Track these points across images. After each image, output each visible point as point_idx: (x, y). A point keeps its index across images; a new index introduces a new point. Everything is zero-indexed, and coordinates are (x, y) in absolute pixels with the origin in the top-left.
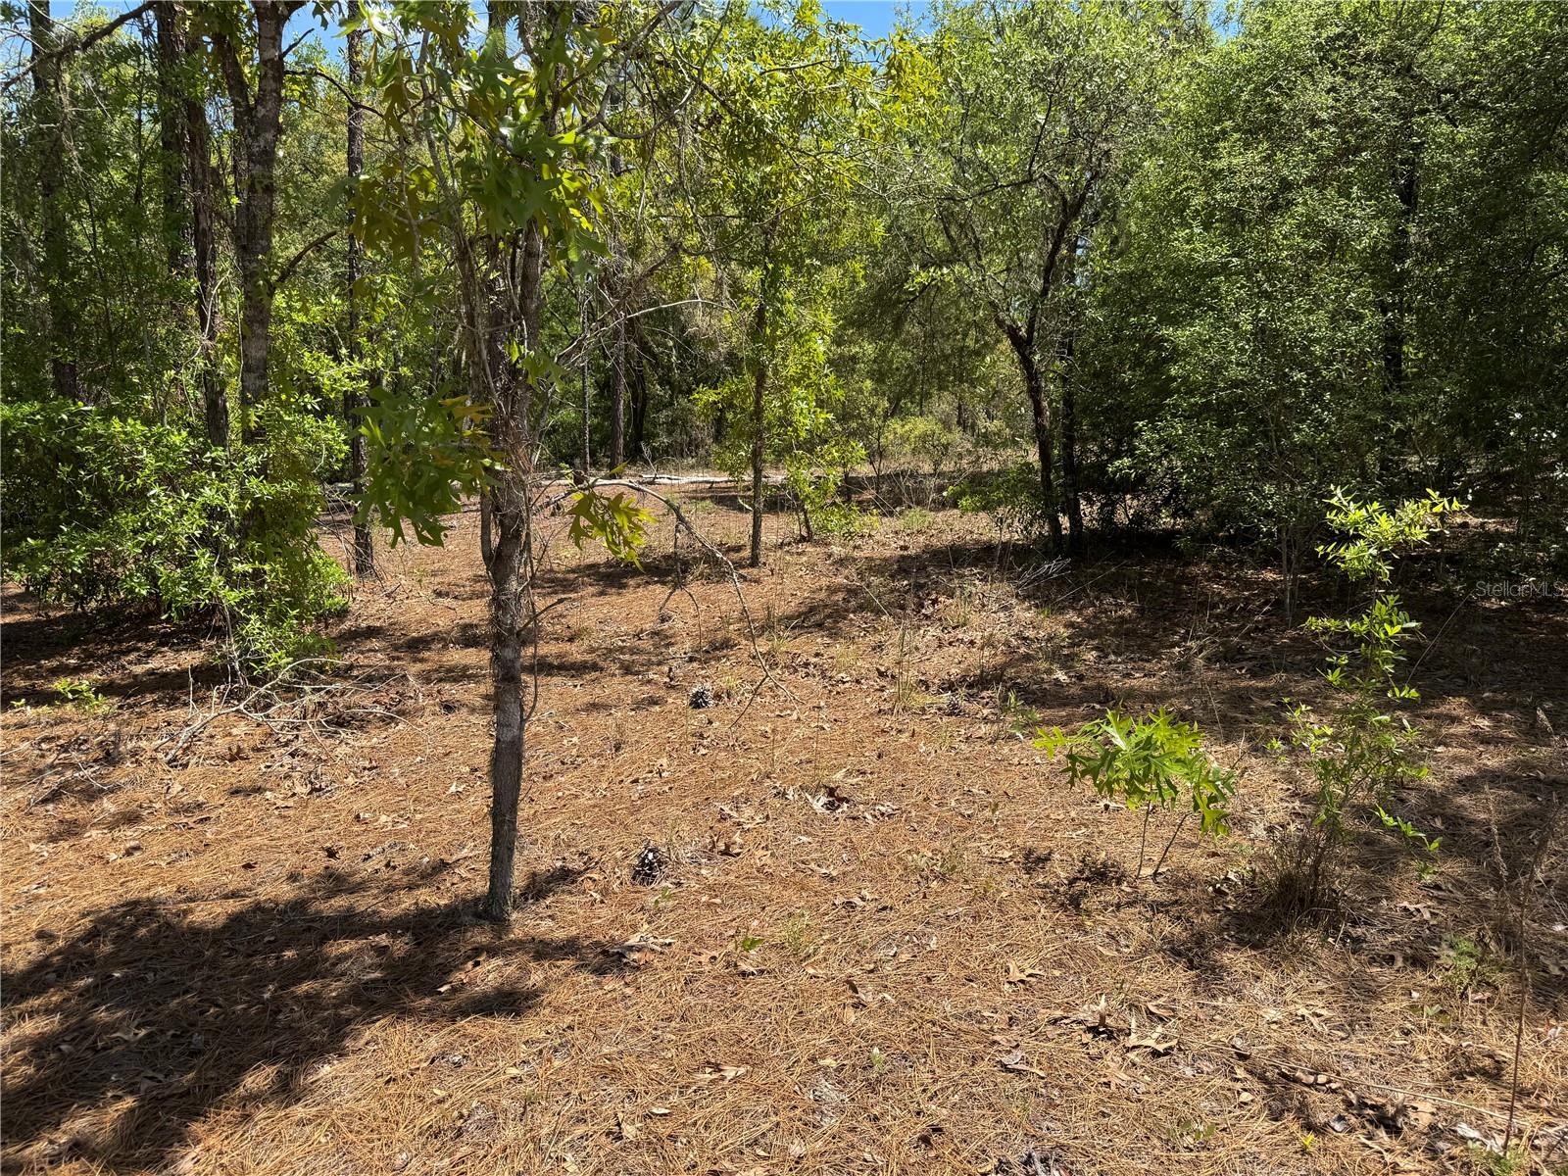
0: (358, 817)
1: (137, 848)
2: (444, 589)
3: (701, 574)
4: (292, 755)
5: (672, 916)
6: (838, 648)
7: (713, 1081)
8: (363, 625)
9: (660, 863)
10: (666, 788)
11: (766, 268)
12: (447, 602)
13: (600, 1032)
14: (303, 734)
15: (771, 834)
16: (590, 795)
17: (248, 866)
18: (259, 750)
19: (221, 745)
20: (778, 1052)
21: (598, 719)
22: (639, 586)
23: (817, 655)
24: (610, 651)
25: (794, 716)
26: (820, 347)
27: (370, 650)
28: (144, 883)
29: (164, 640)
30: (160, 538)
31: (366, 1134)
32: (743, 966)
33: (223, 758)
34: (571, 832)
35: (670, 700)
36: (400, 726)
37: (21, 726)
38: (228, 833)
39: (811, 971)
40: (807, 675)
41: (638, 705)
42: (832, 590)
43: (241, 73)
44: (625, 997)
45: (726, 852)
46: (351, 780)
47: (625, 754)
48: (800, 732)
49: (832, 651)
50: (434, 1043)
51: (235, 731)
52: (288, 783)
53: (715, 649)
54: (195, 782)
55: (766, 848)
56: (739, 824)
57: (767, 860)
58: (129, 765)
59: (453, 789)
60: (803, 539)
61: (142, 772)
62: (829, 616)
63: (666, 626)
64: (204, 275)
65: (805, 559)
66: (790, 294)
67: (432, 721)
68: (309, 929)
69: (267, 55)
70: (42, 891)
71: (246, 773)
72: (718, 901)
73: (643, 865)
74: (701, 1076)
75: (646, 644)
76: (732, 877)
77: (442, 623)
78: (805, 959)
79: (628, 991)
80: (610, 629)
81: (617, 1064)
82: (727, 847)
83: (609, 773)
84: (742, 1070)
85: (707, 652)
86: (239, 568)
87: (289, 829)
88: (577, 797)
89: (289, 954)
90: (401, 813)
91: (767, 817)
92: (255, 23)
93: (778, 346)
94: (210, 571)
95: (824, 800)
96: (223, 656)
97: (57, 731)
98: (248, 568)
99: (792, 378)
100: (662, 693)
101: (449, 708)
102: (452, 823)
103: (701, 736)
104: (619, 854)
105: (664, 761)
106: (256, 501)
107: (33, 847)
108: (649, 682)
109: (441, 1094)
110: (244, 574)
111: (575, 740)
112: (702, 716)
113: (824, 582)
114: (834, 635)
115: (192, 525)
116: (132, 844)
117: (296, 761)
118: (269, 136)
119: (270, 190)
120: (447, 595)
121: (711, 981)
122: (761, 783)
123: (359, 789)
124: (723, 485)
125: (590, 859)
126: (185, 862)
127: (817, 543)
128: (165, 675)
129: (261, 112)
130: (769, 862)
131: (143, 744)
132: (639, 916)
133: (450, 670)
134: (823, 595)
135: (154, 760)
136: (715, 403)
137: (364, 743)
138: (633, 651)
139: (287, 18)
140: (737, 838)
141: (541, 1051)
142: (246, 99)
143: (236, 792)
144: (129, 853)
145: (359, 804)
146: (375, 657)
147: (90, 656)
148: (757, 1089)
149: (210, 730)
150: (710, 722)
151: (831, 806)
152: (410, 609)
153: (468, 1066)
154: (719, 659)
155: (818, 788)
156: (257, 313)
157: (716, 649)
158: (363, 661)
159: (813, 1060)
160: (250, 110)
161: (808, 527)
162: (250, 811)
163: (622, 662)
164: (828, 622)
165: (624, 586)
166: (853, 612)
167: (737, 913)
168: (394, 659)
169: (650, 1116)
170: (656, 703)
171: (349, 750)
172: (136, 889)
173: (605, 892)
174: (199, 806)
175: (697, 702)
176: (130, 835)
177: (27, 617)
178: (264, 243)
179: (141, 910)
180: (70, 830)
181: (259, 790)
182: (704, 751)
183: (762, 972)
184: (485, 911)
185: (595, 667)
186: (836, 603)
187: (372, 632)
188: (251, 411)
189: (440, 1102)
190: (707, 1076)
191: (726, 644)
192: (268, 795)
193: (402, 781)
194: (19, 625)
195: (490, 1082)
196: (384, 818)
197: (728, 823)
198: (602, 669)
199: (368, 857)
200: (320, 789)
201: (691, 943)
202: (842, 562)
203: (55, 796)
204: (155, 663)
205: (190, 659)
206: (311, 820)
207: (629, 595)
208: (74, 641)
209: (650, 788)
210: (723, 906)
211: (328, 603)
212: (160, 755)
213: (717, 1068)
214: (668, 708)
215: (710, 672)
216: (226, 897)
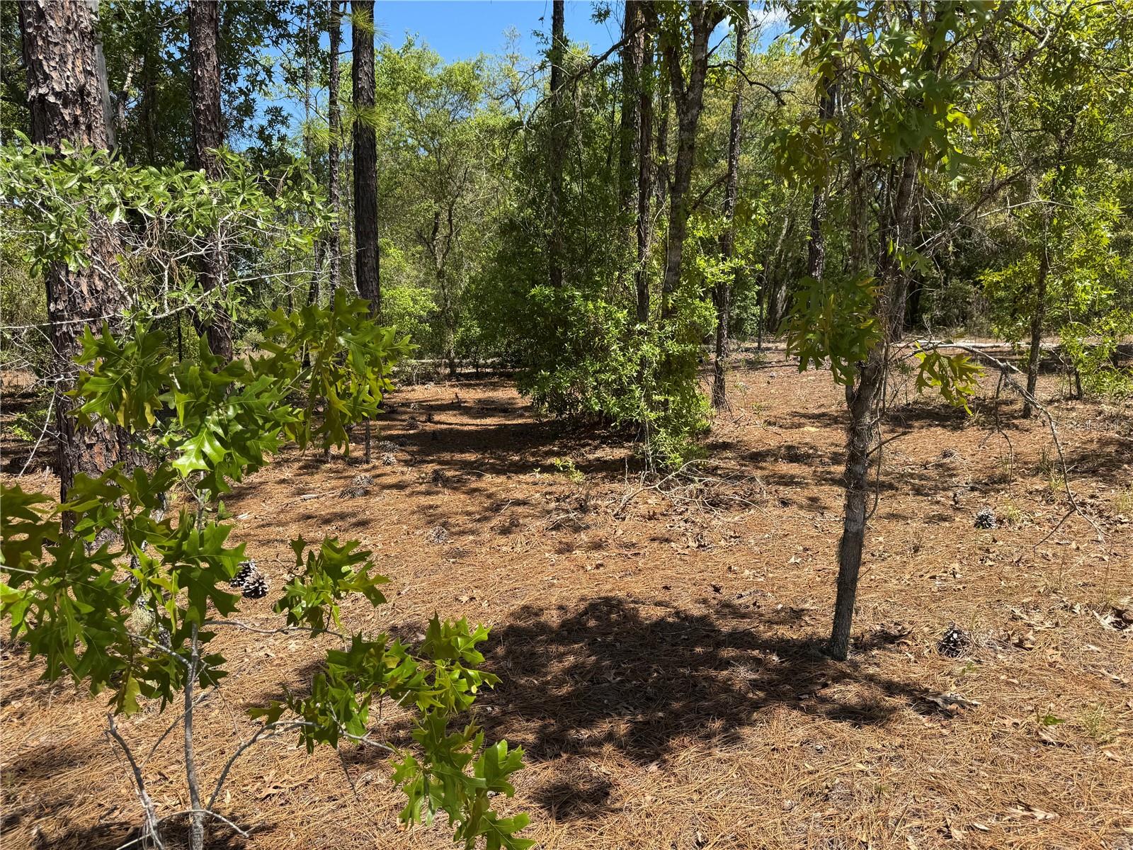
0: (730, 568)
1: (601, 565)
2: (773, 420)
3: (977, 422)
4: (686, 521)
5: (976, 684)
6: (1113, 493)
7: (1024, 817)
8: (720, 441)
9: (963, 643)
10: (961, 587)
11: (1059, 169)
12: (775, 429)
13: (925, 755)
14: (692, 508)
15: (1061, 637)
16: (896, 582)
17: (666, 588)
18: (664, 515)
19: (643, 509)
20: (1082, 810)
21: (898, 527)
22: (922, 427)
23: (1092, 497)
24: (902, 475)
25: (1074, 545)
26: (1105, 234)
27: (726, 458)
28: (609, 587)
29: (604, 440)
30: (613, 377)
31: (762, 781)
32: (1045, 737)
33: (644, 517)
34: (885, 606)
35: (957, 519)
36: (752, 511)
37: (535, 484)
38: (651, 565)
39: (1109, 754)
40: (1085, 512)
41: (930, 520)
42: (1104, 443)
43: (681, 72)
44: (942, 735)
45: (1020, 645)
46: (723, 543)
47: (922, 555)
48: (1081, 559)
49: (1106, 495)
50: (801, 733)
51: (649, 501)
52: (684, 539)
53: (992, 483)
54: (628, 529)
55: (1057, 649)
56: (1029, 625)
57: (1057, 658)
58: (593, 515)
59: (792, 560)
60: (1072, 398)
61: (600, 519)
62: (1102, 465)
63: (947, 460)
64: (643, 209)
65: (1074, 414)
66: (1081, 190)
67: (772, 511)
68: (708, 636)
69: (698, 57)
70: (555, 581)
71: (660, 528)
72: (1015, 681)
73: (948, 641)
74: (1014, 810)
75: (933, 473)
76: (1026, 666)
77: (773, 443)
78: (1102, 743)
79: (944, 731)
80: (902, 458)
81: (943, 783)
82: (1021, 641)
83: (910, 567)
84: (1050, 816)
85: (986, 484)
86: (656, 398)
87: (688, 569)
88: (886, 581)
89: (698, 650)
90: (759, 572)
91: (1057, 624)
92: (692, 37)
93: (1065, 234)
94: (640, 398)
95: (1111, 619)
96: (643, 453)
97: (553, 489)
98: (661, 398)
99: (1077, 260)
100: (950, 512)
101: (785, 503)
102: (794, 583)
103: (988, 551)
104: (926, 630)
105: (957, 566)
106: (668, 356)
107: (547, 555)
108: (938, 502)
109: (811, 768)
110: (659, 402)
111: (881, 539)
112: (987, 535)
113: (1095, 435)
114: (1110, 480)
115: (631, 370)
116: (599, 562)
117: (688, 525)
118: (695, 112)
119: (691, 148)
120: (775, 424)
121: (1017, 742)
122: (1048, 596)
123: (729, 550)
124: (990, 350)
125: (903, 628)
126: (629, 578)
127: (1085, 402)
128: (606, 462)
129: (691, 95)
130: (1060, 660)
131: (599, 502)
132: (948, 678)
133: (782, 477)
134: (1095, 446)
135: (606, 513)
136: (998, 282)
137: (729, 519)
138: (921, 477)
139: (712, 30)
140: (1030, 635)
141: (880, 758)
142: (682, 88)
143: (653, 540)
144: (598, 567)
145: (730, 560)
146: (729, 462)
147: (565, 446)
148: (1064, 834)
149: (635, 499)
150: (995, 541)
151: (1117, 625)
152: (750, 432)
153: (826, 753)
154: (998, 491)
155: (1105, 608)
156: (678, 232)
157: (995, 482)
158: (722, 465)
159: (1116, 824)
160: (684, 95)
161: (1079, 387)
162: (664, 552)
163: (913, 485)
164: (1102, 470)
165: (911, 427)
166: (1127, 463)
167: (1033, 694)
168: (742, 465)
169: (972, 828)
170: (945, 520)
171: (720, 523)
172: (606, 590)
173: (919, 656)
174: (633, 545)
175: (982, 522)
176: (597, 556)
177: (530, 421)
178: (685, 184)
179: (610, 604)
180: (566, 549)
181: (668, 540)
182: (991, 563)
183: (1061, 745)
184: (828, 649)
185: (891, 487)
186: (1109, 454)
187: (726, 446)
188: (670, 297)
189: (810, 773)
190: (1019, 812)
191: (1004, 479)
192: (673, 544)
193: (756, 549)
194: (526, 425)
195: (844, 769)
196: (747, 572)
197: (1020, 623)
198: (897, 489)
199: (741, 596)
200: (704, 546)
201: (994, 708)
202: (1112, 418)
203: (557, 527)
204: (599, 454)
205: (620, 453)
206: (701, 565)
207: (915, 434)
208: (555, 437)
209: (946, 584)
210: (1020, 685)
211: (698, 425)
212: (609, 511)
213: (1028, 808)
214: (955, 525)
215: (991, 501)
216: (656, 604)
